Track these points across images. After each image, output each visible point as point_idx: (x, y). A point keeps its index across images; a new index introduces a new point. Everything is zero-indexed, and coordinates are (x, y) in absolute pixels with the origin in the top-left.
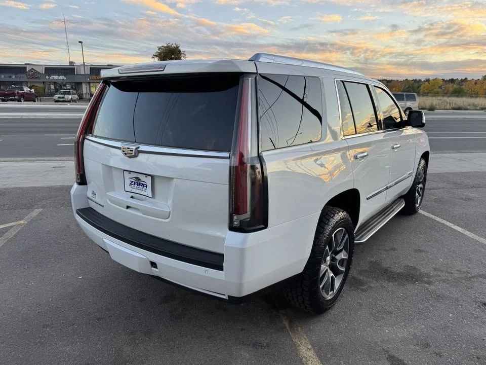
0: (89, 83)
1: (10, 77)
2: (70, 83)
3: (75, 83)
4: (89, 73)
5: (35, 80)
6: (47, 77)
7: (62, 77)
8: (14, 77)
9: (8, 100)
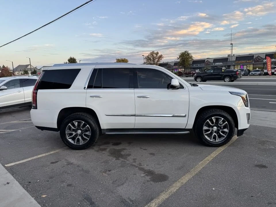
0: (234, 65)
1: (197, 65)
2: (225, 66)
3: (227, 66)
4: (235, 60)
5: (208, 66)
6: (214, 64)
7: (221, 63)
8: (199, 65)
9: (188, 76)
